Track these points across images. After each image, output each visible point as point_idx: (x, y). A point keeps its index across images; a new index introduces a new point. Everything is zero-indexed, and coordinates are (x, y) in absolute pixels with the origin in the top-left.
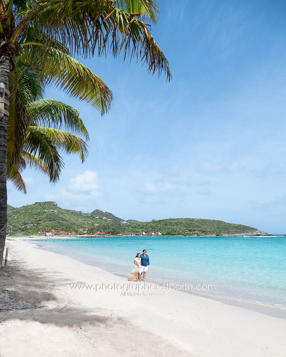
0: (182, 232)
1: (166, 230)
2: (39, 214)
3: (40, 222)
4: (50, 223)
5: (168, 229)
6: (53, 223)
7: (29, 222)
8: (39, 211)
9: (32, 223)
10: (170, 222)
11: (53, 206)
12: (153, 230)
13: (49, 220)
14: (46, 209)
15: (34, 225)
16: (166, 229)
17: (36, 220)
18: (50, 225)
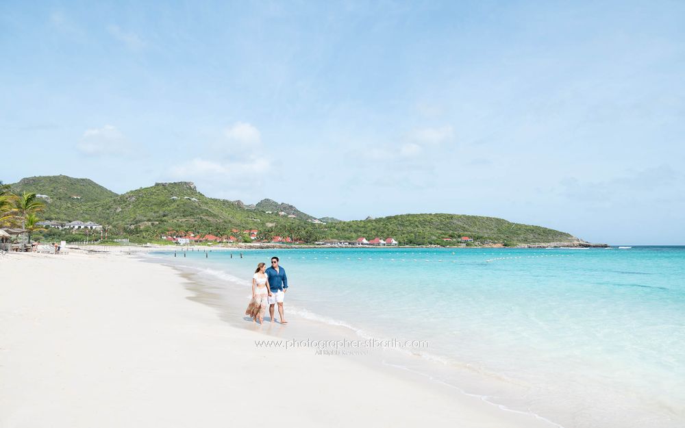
0: (436, 238)
1: (406, 235)
2: (162, 204)
3: (165, 218)
4: (184, 220)
5: (408, 233)
6: (191, 220)
7: (145, 219)
8: (162, 198)
9: (149, 220)
10: (409, 220)
11: (189, 191)
12: (379, 234)
13: (182, 214)
14: (176, 196)
15: (153, 224)
16: (404, 233)
17: (158, 214)
18: (184, 225)
